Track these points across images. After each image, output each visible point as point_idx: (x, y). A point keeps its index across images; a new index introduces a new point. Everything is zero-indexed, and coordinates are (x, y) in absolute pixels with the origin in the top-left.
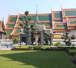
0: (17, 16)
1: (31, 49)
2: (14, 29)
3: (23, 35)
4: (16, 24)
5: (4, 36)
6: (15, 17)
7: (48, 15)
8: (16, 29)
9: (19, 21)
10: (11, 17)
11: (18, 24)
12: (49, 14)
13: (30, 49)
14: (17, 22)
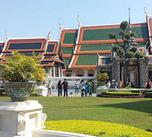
0: (77, 30)
1: (138, 95)
2: (74, 56)
3: (104, 68)
4: (77, 46)
5: (61, 70)
6: (73, 33)
7: (140, 26)
8: (78, 56)
9: (81, 41)
10: (66, 33)
11: (80, 46)
12: (141, 24)
13: (136, 95)
14: (77, 43)
